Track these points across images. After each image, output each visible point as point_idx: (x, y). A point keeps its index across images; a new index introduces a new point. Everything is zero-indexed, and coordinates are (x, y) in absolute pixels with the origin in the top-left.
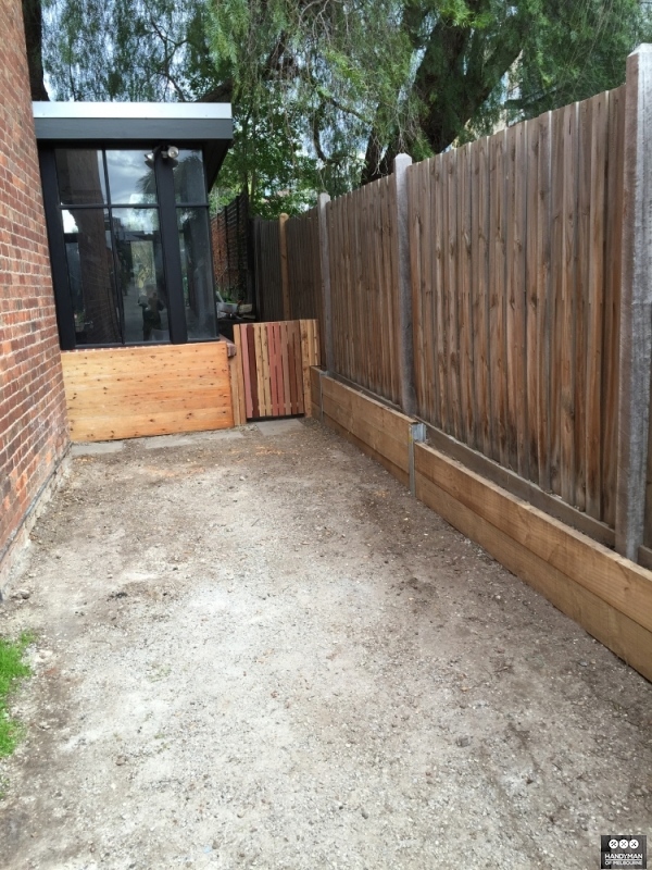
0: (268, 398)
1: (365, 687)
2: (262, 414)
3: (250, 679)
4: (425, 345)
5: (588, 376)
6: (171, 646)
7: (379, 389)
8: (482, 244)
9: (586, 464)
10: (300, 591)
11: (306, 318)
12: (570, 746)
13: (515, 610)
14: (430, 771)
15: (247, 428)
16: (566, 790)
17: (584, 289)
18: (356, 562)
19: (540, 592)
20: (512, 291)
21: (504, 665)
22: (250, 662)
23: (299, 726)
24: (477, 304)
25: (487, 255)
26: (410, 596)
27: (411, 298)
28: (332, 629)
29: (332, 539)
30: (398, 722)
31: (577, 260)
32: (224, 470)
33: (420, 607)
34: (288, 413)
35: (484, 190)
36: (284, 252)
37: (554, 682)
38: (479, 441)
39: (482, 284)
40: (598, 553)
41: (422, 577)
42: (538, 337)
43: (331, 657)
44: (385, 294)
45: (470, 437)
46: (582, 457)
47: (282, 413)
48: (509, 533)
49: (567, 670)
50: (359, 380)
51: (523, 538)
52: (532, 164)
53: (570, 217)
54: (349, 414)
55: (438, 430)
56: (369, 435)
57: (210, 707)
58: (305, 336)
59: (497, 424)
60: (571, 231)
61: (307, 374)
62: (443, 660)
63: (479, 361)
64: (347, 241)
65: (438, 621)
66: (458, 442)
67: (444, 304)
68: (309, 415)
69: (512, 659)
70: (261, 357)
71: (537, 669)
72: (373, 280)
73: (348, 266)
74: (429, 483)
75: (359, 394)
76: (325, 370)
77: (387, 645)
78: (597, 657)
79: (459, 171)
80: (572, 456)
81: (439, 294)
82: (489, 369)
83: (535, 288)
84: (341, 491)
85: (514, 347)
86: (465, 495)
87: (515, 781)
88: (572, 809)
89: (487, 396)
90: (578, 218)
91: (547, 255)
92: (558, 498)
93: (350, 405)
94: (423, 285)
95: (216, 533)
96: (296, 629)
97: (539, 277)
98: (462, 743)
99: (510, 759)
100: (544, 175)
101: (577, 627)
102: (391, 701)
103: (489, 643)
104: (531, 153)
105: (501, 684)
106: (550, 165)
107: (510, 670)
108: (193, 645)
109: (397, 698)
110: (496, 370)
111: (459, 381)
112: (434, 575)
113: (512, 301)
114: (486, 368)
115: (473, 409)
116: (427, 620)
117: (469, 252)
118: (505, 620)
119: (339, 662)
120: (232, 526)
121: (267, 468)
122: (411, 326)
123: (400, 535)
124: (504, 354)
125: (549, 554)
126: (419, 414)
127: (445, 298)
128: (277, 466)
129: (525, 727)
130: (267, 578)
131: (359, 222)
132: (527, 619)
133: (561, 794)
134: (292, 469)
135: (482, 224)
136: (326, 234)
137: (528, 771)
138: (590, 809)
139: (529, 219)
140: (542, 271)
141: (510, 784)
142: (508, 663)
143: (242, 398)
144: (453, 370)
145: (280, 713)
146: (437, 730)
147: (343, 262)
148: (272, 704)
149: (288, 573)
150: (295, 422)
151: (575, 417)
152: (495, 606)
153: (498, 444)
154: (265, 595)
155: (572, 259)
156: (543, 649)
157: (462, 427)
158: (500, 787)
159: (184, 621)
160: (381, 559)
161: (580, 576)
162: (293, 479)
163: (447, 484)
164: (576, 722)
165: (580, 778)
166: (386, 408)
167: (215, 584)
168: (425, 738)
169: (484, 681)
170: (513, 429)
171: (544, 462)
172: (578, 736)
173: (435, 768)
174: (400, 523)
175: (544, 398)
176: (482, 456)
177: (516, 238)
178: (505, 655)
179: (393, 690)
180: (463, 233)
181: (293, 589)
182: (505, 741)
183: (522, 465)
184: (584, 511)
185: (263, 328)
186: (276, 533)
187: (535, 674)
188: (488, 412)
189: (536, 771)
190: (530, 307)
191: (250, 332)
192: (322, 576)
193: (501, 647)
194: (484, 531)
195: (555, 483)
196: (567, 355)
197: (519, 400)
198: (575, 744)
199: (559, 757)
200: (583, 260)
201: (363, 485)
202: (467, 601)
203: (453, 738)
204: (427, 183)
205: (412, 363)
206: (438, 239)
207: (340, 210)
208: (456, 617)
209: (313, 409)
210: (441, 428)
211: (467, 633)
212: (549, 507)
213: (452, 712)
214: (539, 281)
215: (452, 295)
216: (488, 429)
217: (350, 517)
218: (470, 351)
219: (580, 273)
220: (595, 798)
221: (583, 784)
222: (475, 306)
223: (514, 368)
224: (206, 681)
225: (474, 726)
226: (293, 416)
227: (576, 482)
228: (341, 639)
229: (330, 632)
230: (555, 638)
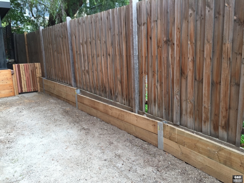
0: (26, 86)
1: (78, 153)
2: (24, 91)
3: (44, 157)
4: (78, 68)
5: (124, 73)
6: (16, 154)
7: (63, 81)
8: (94, 41)
9: (125, 93)
10: (52, 135)
11: (37, 62)
12: (130, 156)
13: (110, 131)
14: (100, 167)
15: (19, 96)
16: (131, 164)
17: (122, 52)
18: (66, 126)
19: (115, 126)
20: (103, 53)
21: (111, 142)
22: (43, 153)
23: (62, 165)
24: (94, 56)
25: (96, 44)
26: (83, 131)
27: (73, 56)
28: (65, 142)
29: (57, 121)
30: (89, 159)
31: (120, 45)
32: (16, 107)
33: (87, 134)
34: (32, 91)
35: (94, 27)
36: (26, 43)
37: (123, 144)
38: (96, 92)
39: (95, 51)
40: (130, 113)
41: (86, 127)
42: (111, 64)
43: (66, 149)
44: (64, 55)
45: (93, 91)
46: (123, 92)
47: (30, 91)
48: (106, 113)
49: (125, 141)
50: (56, 79)
51: (110, 114)
52: (107, 22)
53: (117, 35)
54: (54, 89)
55: (83, 90)
56: (61, 94)
57: (34, 166)
58: (37, 68)
59: (100, 87)
60: (118, 38)
61: (38, 79)
62: (96, 144)
63: (95, 71)
64: (50, 40)
65: (93, 136)
66: (90, 93)
67: (84, 57)
68: (39, 91)
69: (113, 141)
70: (23, 74)
71: (119, 142)
72: (60, 51)
73: (51, 47)
74: (82, 104)
75: (58, 83)
76: (44, 77)
77: (81, 143)
78: (131, 137)
79: (86, 22)
80: (121, 92)
81: (82, 54)
82: (98, 73)
83: (109, 52)
84: (56, 109)
85: (104, 67)
86: (94, 106)
87: (120, 165)
88: (133, 168)
89: (98, 80)
90: (119, 35)
91: (112, 44)
92: (118, 103)
93: (55, 87)
94: (77, 52)
95: (20, 124)
96: (54, 144)
97: (110, 49)
98: (105, 160)
99: (117, 161)
100: (110, 25)
101: (125, 132)
102: (86, 155)
103: (106, 139)
104: (106, 19)
105: (111, 146)
106: (111, 22)
107: (112, 143)
108: (23, 153)
109: (87, 154)
110: (100, 73)
111: (89, 77)
112: (88, 126)
113: (103, 55)
114: (97, 73)
115: (94, 84)
116: (90, 136)
117: (90, 43)
118: (109, 133)
119: (69, 149)
120: (25, 122)
121: (30, 106)
122: (74, 63)
123: (76, 118)
124: (102, 69)
125: (117, 116)
126: (77, 87)
127: (84, 55)
128: (34, 105)
129: (119, 154)
130: (41, 133)
131: (54, 35)
132: (114, 132)
133: (130, 165)
134: (39, 105)
135: (94, 36)
136: (42, 38)
137: (122, 162)
138: (137, 167)
139: (107, 35)
140: (111, 48)
141: (119, 166)
142: (112, 142)
143: (17, 87)
144: (87, 74)
145: (56, 163)
146: (99, 159)
147: (49, 46)
148: (53, 162)
149: (47, 131)
150: (35, 93)
151: (121, 83)
152: (105, 131)
153: (101, 92)
154: (42, 137)
155: (118, 45)
156: (119, 138)
157: (91, 89)
158: (117, 167)
159: (18, 147)
160: (73, 124)
161: (125, 120)
162: (40, 108)
163: (88, 104)
164: (130, 151)
165: (133, 161)
166: (67, 86)
167: (25, 137)
168: (96, 161)
169: (107, 147)
170: (105, 88)
171: (114, 95)
172: (131, 153)
173: (101, 166)
174: (76, 115)
175: (113, 79)
176: (97, 95)
177: (103, 40)
178: (111, 140)
179: (85, 153)
180: (88, 38)
181: (50, 134)
182: (115, 158)
183: (108, 96)
184: (125, 105)
185: (23, 65)
186: (40, 122)
187: (118, 143)
188: (98, 84)
189: (124, 162)
190: (108, 57)
191: (19, 67)
192: (58, 130)
193: (109, 139)
194: (99, 114)
195: (117, 100)
196: (119, 68)
197: (106, 80)
198: (130, 155)
199: (128, 158)
200: (121, 45)
201: (62, 107)
202: (99, 130)
203: (103, 160)
204: (77, 25)
205: (75, 73)
206: (81, 40)
207: (47, 31)
208: (97, 134)
209: (41, 89)
210: (84, 90)
211: (101, 137)
212: (116, 105)
213: (101, 155)
214: (111, 50)
215: (86, 54)
216: (98, 88)
217: (61, 116)
218: (92, 69)
219: (120, 48)
220: (137, 164)
221: (134, 162)
222: (93, 57)
223: (105, 72)
224: (31, 160)
225: (107, 156)
226: (34, 92)
227: (122, 98)
228: (68, 144)
229: (64, 143)
230: (121, 135)
